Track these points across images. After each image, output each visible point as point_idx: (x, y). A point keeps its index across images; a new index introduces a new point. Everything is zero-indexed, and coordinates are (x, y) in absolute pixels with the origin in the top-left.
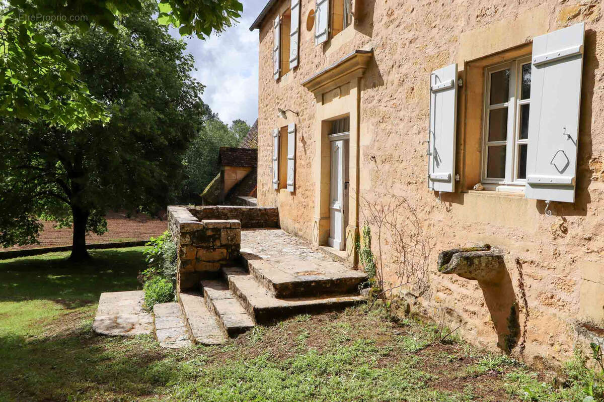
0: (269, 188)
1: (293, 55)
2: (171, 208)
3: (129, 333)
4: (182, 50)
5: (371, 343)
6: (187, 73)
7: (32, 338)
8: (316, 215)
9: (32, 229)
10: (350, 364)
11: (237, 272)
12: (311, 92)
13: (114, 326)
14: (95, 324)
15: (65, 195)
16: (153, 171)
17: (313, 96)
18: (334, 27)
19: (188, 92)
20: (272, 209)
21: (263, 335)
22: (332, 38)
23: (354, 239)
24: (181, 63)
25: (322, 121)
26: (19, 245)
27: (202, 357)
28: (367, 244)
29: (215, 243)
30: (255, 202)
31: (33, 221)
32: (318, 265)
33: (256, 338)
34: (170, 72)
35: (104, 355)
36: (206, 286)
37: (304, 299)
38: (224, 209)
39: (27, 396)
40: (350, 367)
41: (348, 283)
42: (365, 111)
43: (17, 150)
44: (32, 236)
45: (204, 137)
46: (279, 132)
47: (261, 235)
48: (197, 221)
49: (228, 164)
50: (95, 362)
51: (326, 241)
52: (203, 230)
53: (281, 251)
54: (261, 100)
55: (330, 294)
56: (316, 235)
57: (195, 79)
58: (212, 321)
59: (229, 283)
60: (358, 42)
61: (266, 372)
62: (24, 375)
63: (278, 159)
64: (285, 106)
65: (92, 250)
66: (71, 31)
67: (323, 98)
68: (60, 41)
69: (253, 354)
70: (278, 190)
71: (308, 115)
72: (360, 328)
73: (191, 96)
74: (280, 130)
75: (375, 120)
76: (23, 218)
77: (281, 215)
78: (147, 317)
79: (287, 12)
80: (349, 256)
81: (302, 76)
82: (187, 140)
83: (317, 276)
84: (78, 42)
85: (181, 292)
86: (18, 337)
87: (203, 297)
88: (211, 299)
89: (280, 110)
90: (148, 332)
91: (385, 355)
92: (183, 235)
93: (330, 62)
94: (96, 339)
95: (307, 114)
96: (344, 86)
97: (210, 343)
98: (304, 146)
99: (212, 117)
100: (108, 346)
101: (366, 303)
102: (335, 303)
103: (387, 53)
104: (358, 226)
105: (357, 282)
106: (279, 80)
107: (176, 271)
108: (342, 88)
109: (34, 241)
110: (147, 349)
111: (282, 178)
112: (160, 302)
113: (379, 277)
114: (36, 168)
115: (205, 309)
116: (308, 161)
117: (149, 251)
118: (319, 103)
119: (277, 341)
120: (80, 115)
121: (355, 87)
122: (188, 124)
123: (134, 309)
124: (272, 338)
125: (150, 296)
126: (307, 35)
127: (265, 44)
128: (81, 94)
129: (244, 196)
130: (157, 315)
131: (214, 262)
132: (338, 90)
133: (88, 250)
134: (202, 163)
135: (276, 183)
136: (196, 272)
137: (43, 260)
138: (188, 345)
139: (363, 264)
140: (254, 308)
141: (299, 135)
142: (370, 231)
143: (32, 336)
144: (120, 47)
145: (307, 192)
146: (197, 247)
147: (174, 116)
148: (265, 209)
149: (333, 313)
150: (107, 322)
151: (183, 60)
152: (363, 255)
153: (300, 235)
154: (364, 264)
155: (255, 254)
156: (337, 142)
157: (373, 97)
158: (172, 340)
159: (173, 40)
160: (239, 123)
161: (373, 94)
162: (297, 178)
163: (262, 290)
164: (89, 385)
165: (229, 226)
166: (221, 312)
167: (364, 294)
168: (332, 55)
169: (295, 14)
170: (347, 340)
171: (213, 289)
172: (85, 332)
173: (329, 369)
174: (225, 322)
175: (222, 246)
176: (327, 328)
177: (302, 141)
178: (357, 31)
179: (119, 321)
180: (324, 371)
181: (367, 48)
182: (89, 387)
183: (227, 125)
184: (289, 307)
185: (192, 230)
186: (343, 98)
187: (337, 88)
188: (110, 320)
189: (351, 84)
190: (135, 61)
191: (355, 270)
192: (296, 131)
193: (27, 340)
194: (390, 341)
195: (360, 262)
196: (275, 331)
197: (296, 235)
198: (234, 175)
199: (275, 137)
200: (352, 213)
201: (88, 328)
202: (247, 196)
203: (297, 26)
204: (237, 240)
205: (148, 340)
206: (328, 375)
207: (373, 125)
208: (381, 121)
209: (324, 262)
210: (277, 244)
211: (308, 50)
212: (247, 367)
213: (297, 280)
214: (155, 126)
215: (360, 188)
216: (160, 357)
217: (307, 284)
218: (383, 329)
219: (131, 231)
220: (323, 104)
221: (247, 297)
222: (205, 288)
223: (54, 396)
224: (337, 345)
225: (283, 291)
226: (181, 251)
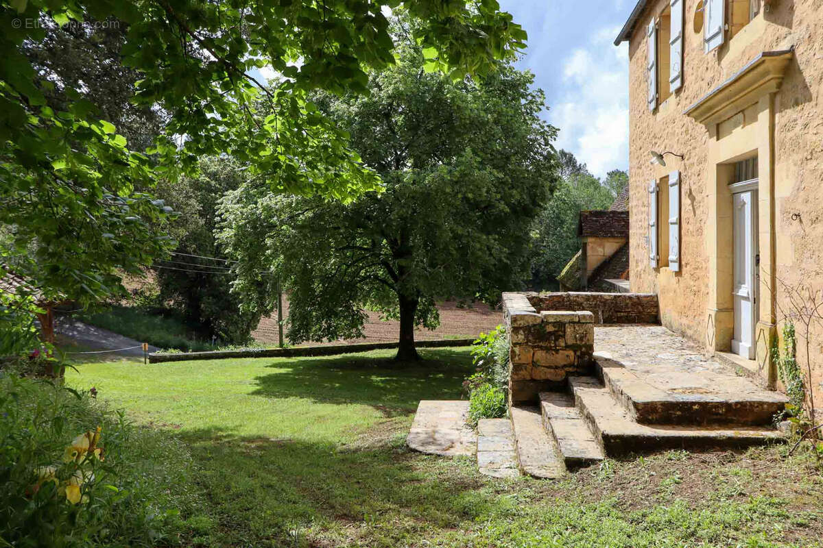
0: (645, 267)
1: (674, 71)
2: (506, 295)
3: (447, 451)
4: (528, 85)
5: (780, 504)
6: (535, 114)
7: (344, 447)
8: (711, 305)
9: (357, 320)
10: (737, 529)
11: (588, 383)
12: (700, 122)
13: (430, 442)
14: (409, 437)
15: (391, 281)
16: (489, 247)
17: (704, 130)
18: (735, 22)
19: (536, 140)
20: (648, 296)
21: (615, 472)
22: (731, 38)
23: (768, 342)
24: (527, 102)
25: (718, 165)
26: (344, 339)
27: (528, 492)
28: (790, 350)
29: (557, 343)
30: (627, 287)
31: (358, 311)
32: (710, 379)
33: (603, 474)
34: (511, 116)
35: (414, 474)
36: (545, 400)
37: (681, 428)
38: (578, 296)
39: (327, 509)
40: (735, 533)
41: (756, 410)
42: (783, 143)
43: (339, 228)
44: (358, 329)
45: (566, 199)
46: (658, 186)
47: (630, 333)
48: (534, 312)
49: (594, 234)
50: (402, 482)
51: (727, 345)
52: (541, 325)
53: (655, 357)
54: (632, 141)
55: (724, 423)
56: (711, 336)
57: (545, 122)
58: (548, 447)
59: (576, 398)
60: (770, 39)
61: (607, 522)
62: (328, 485)
63: (656, 224)
64: (665, 148)
65: (422, 348)
66: (394, 82)
67: (718, 131)
68: (382, 95)
69: (596, 496)
70: (657, 270)
71: (697, 158)
72: (767, 480)
73: (540, 144)
74: (658, 182)
75: (797, 157)
76: (348, 307)
77: (661, 305)
78: (470, 434)
79: (666, 11)
80: (761, 368)
81: (688, 100)
82: (535, 204)
83: (703, 396)
84: (401, 94)
85: (513, 406)
86: (330, 443)
87: (541, 414)
88: (549, 418)
89: (654, 153)
90: (469, 454)
91: (800, 525)
92: (515, 330)
93: (727, 75)
94: (409, 455)
95: (695, 156)
96: (750, 109)
97: (541, 476)
98: (693, 203)
99: (577, 170)
100: (421, 465)
101: (785, 442)
102: (730, 438)
103: (817, 49)
104: (774, 322)
105: (773, 409)
106: (656, 110)
107: (508, 378)
108: (746, 112)
109: (359, 335)
110: (464, 474)
111: (662, 253)
112: (488, 417)
113: (810, 404)
114: (361, 248)
115: (541, 430)
116: (698, 225)
117: (478, 351)
118: (712, 139)
119: (631, 484)
120: (354, 188)
121: (766, 109)
122: (537, 181)
123: (456, 423)
124: (625, 478)
125: (475, 409)
126: (694, 39)
127: (637, 62)
128: (352, 164)
129: (614, 278)
130: (480, 434)
131: (557, 367)
132: (740, 116)
133: (417, 349)
134: (564, 235)
135: (653, 259)
136: (533, 380)
137: (368, 358)
138: (514, 475)
139: (783, 382)
140: (603, 434)
141: (685, 188)
142: (794, 331)
143: (344, 444)
144: (448, 93)
145: (698, 271)
146: (533, 347)
147: (518, 173)
148: (638, 297)
149: (728, 453)
150: (423, 436)
151: (530, 98)
152: (784, 368)
153: (689, 335)
154: (785, 382)
155: (615, 360)
156: (742, 195)
157: (795, 120)
158: (495, 466)
159: (516, 73)
160: (616, 175)
161: (794, 116)
162: (682, 252)
163: (620, 410)
164: (391, 507)
165: (577, 320)
166: (558, 435)
167: (784, 429)
168: (732, 63)
169: (676, 13)
170: (741, 494)
171: (553, 403)
172: (399, 446)
173: (700, 533)
174: (563, 449)
175: (567, 347)
176: (711, 473)
177: (689, 196)
178: (768, 23)
179: (437, 436)
180: (693, 534)
181: (784, 46)
182: (390, 509)
183: (599, 179)
184: (656, 437)
185: (527, 324)
186: (748, 127)
187: (739, 112)
188: (426, 433)
189: (759, 104)
190: (466, 108)
191: (771, 390)
192: (680, 182)
193: (339, 448)
194: (815, 505)
195: (779, 378)
196: (632, 470)
197: (683, 335)
198: (600, 250)
199: (651, 193)
200: (765, 302)
201: (401, 441)
202: (618, 278)
203: (680, 29)
204: (588, 340)
205: (468, 463)
206: (697, 540)
207: (795, 165)
208: (809, 157)
209: (721, 376)
210: (650, 347)
211: (696, 62)
212: (582, 512)
213: (670, 399)
214: (494, 189)
215: (777, 264)
216: (477, 486)
217: (685, 407)
218: (807, 486)
219: (472, 326)
220: (718, 139)
221: (595, 418)
222: (542, 402)
223: (352, 513)
224: (722, 500)
225: (646, 413)
226: (513, 352)
